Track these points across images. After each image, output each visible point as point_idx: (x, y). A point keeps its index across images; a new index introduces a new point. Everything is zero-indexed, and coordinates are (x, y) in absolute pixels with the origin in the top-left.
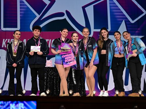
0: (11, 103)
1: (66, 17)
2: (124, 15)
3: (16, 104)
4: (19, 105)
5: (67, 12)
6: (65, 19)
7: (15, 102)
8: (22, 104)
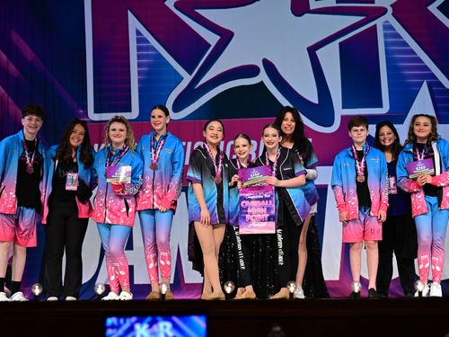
0: (137, 322)
1: (263, 77)
2: (426, 68)
3: (151, 325)
4: (158, 328)
5: (267, 64)
6: (262, 82)
7: (149, 319)
8: (169, 325)
